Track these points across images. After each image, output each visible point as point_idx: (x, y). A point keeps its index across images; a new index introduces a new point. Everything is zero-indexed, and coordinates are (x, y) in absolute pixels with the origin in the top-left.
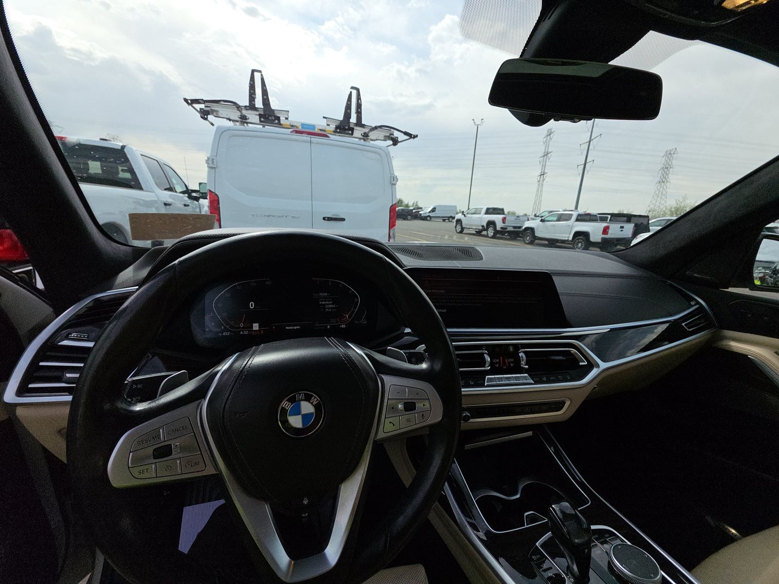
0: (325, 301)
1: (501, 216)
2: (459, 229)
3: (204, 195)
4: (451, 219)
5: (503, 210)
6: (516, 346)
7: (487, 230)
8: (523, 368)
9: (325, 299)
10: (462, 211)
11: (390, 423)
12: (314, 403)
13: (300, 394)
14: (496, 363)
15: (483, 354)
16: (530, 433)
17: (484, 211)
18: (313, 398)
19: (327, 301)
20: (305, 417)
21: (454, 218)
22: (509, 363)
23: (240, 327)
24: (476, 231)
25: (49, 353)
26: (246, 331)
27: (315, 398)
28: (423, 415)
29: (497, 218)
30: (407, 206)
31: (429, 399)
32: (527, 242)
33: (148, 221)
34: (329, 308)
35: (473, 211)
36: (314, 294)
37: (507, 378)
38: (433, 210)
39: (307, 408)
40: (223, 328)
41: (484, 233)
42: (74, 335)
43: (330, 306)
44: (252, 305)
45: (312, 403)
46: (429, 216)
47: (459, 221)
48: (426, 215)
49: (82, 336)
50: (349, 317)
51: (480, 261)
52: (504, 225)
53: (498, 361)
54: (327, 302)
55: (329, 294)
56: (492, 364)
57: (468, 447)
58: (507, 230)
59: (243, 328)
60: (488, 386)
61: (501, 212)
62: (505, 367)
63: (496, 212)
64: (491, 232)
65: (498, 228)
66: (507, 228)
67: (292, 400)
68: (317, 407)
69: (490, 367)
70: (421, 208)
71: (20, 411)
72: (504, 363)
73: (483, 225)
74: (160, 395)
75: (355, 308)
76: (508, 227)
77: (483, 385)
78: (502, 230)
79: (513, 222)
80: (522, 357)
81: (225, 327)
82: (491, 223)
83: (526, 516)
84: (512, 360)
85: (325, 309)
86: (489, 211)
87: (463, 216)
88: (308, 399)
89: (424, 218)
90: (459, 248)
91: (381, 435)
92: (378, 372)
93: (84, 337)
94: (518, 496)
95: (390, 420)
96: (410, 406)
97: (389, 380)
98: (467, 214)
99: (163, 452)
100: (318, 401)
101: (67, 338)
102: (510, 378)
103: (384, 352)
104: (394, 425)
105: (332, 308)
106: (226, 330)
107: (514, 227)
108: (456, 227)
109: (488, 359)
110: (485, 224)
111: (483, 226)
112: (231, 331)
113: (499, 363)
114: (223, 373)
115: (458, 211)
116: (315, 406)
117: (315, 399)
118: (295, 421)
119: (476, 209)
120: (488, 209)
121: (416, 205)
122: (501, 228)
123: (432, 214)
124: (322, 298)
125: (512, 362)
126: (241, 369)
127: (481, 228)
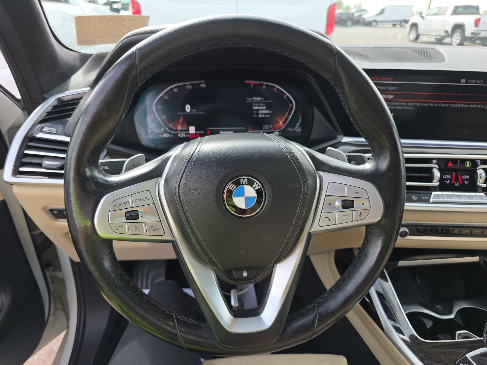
0: (259, 106)
1: (475, 17)
2: (413, 36)
3: (125, 6)
4: (403, 24)
5: (477, 8)
6: (474, 162)
7: (451, 36)
8: (479, 187)
9: (258, 103)
10: (420, 11)
11: (326, 217)
12: (256, 189)
13: (244, 179)
14: (447, 179)
15: (432, 168)
16: (476, 259)
17: (451, 10)
18: (256, 183)
19: (260, 106)
20: (248, 199)
21: (406, 22)
22: (463, 180)
23: (177, 130)
24: (436, 39)
25: (30, 144)
26: (183, 133)
27: (257, 183)
28: (361, 213)
29: (468, 20)
30: (348, 8)
31: (369, 198)
33: (91, 24)
34: (262, 114)
35: (435, 11)
36: (247, 99)
37: (458, 196)
38: (382, 12)
39: (250, 192)
40: (163, 129)
41: (447, 40)
42: (46, 129)
43: (263, 111)
44: (188, 108)
45: (254, 188)
46: (375, 21)
47: (415, 26)
48: (372, 19)
49: (53, 130)
50: (284, 122)
51: (441, 63)
52: (477, 29)
53: (449, 177)
54: (261, 108)
55: (263, 99)
56: (441, 180)
57: (401, 263)
58: (481, 36)
59: (181, 130)
60: (433, 203)
61: (475, 11)
62: (457, 185)
63: (468, 11)
64: (457, 39)
65: (468, 34)
67: (237, 183)
68: (259, 192)
69: (438, 183)
70: (365, 10)
71: (15, 189)
72: (457, 179)
73: (446, 29)
74: (125, 172)
75: (289, 114)
76: (482, 32)
77: (427, 201)
78: (473, 36)
80: (480, 174)
81: (165, 129)
82: (459, 27)
83: (458, 334)
84: (468, 177)
85: (258, 114)
86: (456, 11)
87: (421, 18)
88: (251, 183)
89: (368, 24)
90: (414, 49)
91: (316, 228)
92: (317, 169)
93: (54, 131)
94: (452, 316)
95: (326, 215)
96: (348, 204)
97: (327, 177)
98: (427, 15)
99: (132, 216)
100: (259, 187)
101: (41, 131)
102: (461, 196)
103: (323, 151)
104: (330, 220)
105: (265, 114)
106: (166, 132)
108: (409, 34)
109: (437, 174)
110: (449, 29)
111: (446, 32)
112: (170, 133)
113: (450, 179)
114: (174, 158)
115: (415, 11)
116: (257, 191)
117: (257, 185)
118: (240, 202)
119: (440, 8)
120: (457, 8)
121: (360, 6)
122: (473, 33)
123: (379, 18)
124: (255, 103)
125: (467, 180)
126: (191, 153)
127: (443, 34)
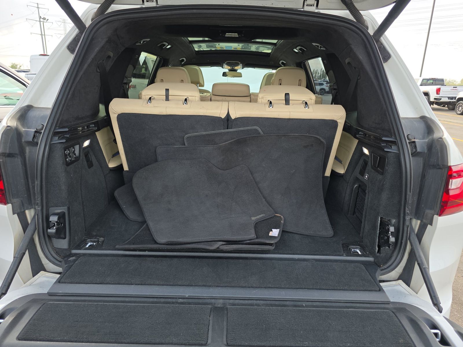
32: (459, 113)
66: (441, 99)
79: (449, 93)
107: (449, 98)
